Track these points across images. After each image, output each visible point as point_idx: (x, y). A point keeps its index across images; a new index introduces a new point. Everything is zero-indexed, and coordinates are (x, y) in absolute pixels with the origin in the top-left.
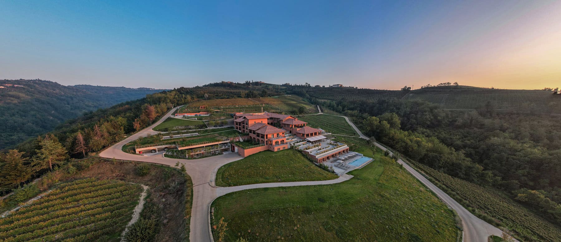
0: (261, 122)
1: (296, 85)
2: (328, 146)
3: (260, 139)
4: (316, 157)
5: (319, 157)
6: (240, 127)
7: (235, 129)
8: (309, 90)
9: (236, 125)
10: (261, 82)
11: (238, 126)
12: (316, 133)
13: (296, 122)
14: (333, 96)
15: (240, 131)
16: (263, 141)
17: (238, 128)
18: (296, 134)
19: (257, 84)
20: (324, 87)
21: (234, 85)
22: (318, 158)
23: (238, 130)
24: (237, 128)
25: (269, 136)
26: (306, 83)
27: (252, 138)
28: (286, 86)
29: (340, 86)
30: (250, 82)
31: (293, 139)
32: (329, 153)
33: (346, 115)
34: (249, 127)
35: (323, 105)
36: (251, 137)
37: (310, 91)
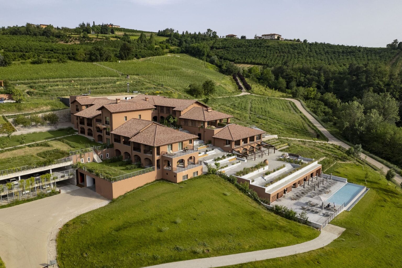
0: (138, 117)
1: (187, 32)
2: (281, 163)
3: (142, 155)
4: (266, 192)
5: (271, 190)
6: (89, 129)
7: (77, 133)
8: (214, 45)
9: (80, 126)
10: (112, 25)
11: (86, 127)
12: (253, 137)
13: (210, 114)
14: (265, 57)
15: (91, 138)
16: (150, 160)
17: (86, 132)
18: (213, 141)
19: (104, 29)
20: (243, 37)
21: (57, 31)
22: (271, 193)
23: (86, 136)
24: (83, 131)
25: (162, 149)
26: (209, 30)
27: (122, 154)
28: (167, 36)
29: (276, 37)
30: (88, 25)
31: (207, 153)
32: (288, 181)
33: (294, 96)
34: (114, 129)
35: (248, 76)
36: (118, 152)
37: (218, 46)
